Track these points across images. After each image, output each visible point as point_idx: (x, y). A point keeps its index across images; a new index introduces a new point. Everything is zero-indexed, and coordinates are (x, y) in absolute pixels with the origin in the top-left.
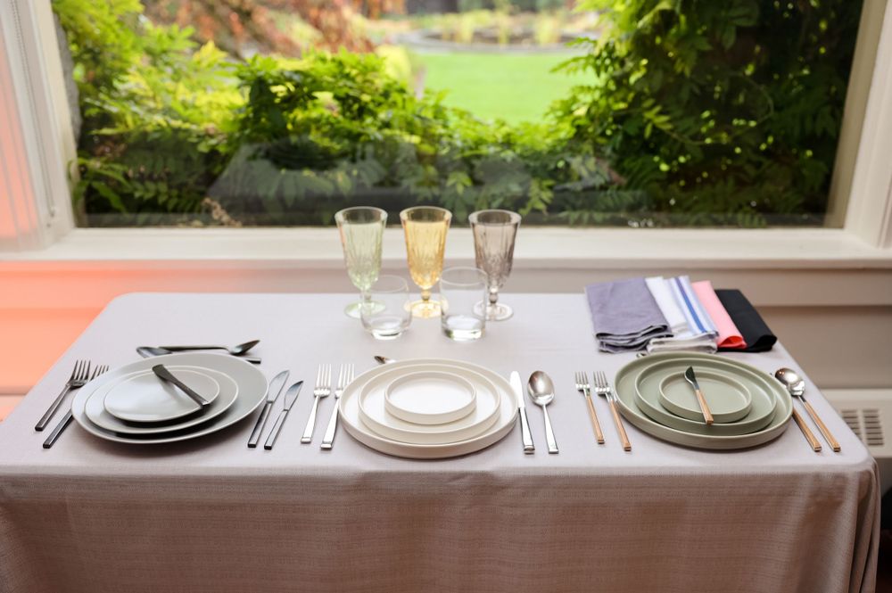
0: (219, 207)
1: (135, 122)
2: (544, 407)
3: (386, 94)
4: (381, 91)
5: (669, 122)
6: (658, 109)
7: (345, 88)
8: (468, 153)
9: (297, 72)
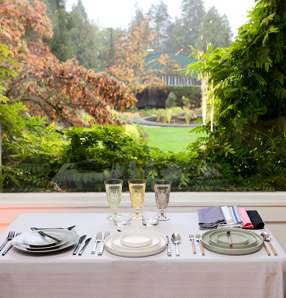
0: (57, 185)
1: (25, 152)
2: (176, 244)
3: (125, 141)
4: (122, 140)
5: (234, 150)
6: (230, 146)
7: (108, 138)
8: (156, 163)
9: (90, 132)
